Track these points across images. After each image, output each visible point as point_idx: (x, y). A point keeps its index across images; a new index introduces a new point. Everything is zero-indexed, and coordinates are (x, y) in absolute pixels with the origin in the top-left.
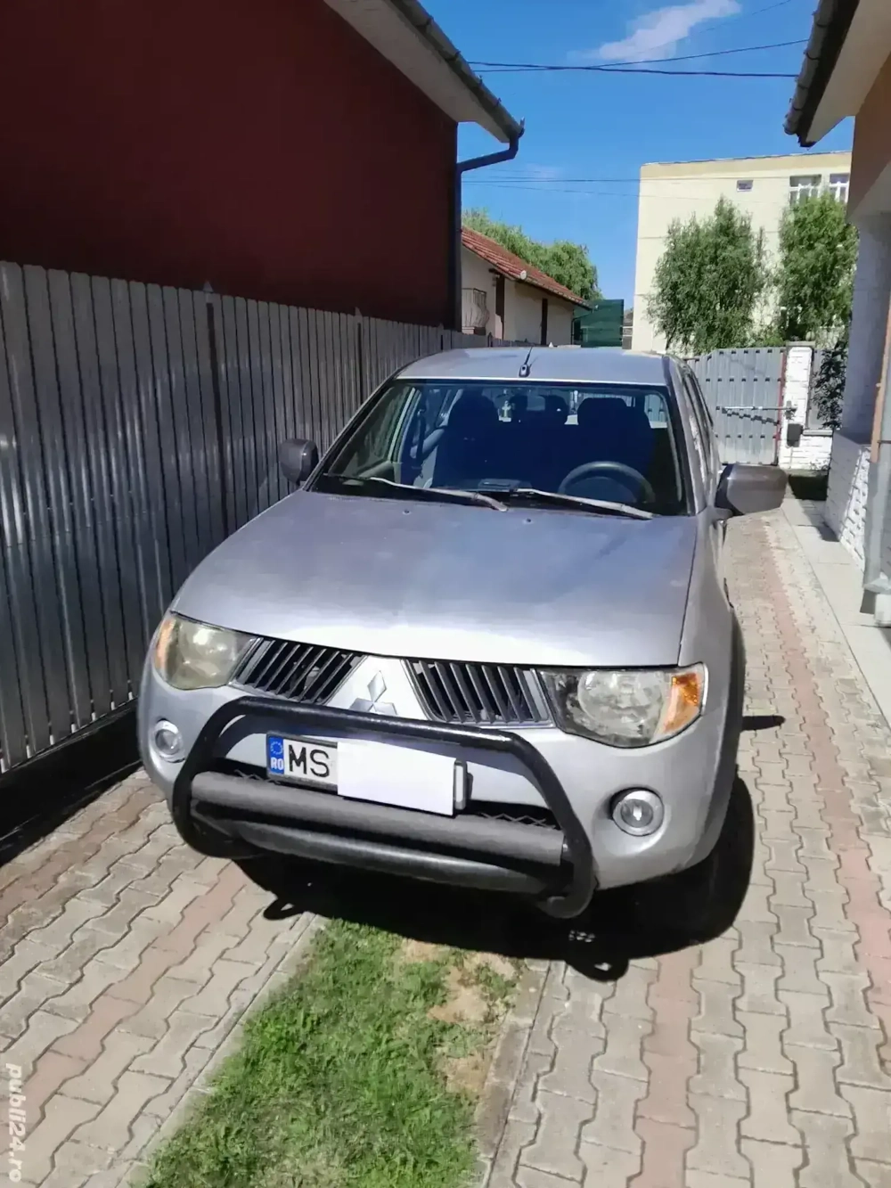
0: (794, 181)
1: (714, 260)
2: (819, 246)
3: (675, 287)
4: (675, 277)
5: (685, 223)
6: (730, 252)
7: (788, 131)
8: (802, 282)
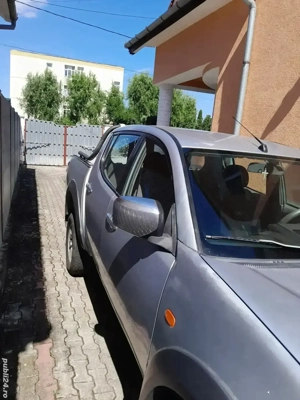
0: (66, 67)
1: (45, 90)
2: (82, 90)
3: (31, 97)
4: (31, 93)
5: (34, 74)
6: (51, 87)
7: (126, 46)
8: (76, 103)
